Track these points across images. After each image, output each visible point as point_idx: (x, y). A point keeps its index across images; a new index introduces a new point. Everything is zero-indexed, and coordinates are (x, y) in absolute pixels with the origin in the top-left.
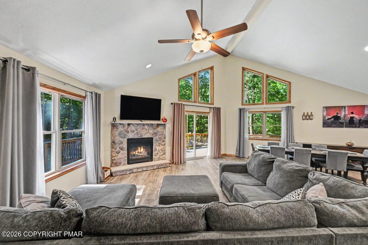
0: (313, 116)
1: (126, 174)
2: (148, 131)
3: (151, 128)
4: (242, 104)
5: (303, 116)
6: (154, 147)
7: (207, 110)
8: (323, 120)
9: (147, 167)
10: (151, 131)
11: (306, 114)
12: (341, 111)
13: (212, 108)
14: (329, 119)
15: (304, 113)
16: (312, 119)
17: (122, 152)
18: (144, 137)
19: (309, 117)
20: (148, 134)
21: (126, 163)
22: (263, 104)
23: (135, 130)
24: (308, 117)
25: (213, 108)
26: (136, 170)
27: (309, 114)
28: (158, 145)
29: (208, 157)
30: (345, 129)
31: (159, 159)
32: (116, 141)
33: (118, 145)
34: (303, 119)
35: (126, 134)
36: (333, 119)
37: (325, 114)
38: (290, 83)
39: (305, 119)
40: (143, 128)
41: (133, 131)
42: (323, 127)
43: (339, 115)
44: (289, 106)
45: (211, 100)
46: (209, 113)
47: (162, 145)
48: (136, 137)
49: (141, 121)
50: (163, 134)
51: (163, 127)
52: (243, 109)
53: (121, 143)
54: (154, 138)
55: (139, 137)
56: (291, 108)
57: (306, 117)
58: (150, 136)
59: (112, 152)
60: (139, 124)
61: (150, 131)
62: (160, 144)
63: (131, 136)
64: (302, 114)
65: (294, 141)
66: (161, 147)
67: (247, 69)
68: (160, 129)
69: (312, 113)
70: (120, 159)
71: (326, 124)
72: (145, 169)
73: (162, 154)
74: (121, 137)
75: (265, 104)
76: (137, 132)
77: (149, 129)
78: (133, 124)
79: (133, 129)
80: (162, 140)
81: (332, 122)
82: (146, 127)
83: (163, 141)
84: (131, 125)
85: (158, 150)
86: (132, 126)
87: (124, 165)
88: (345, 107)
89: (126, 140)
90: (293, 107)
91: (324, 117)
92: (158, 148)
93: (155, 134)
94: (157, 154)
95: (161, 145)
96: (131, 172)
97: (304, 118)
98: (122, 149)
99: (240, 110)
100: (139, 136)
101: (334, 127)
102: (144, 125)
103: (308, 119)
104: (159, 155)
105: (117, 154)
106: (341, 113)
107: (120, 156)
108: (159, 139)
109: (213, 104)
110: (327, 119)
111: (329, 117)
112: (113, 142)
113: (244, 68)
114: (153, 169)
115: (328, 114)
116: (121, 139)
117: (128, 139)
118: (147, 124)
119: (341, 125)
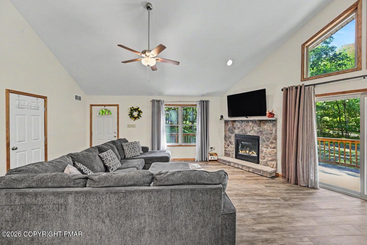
1: (226, 164)
2: (252, 128)
3: (255, 125)
6: (260, 148)
9: (243, 166)
10: (256, 128)
17: (230, 145)
18: (248, 134)
20: (252, 132)
21: (234, 156)
23: (240, 127)
26: (233, 164)
28: (265, 146)
31: (266, 164)
32: (227, 135)
33: (228, 138)
35: (233, 130)
40: (247, 125)
41: (239, 128)
47: (271, 148)
48: (241, 133)
49: (247, 117)
50: (271, 134)
51: (271, 125)
53: (230, 137)
54: (260, 137)
55: (243, 134)
58: (255, 135)
59: (225, 144)
60: (244, 121)
61: (254, 128)
62: (267, 146)
63: (237, 132)
66: (269, 150)
68: (267, 127)
70: (229, 151)
72: (241, 167)
73: (270, 159)
74: (229, 132)
76: (242, 129)
77: (254, 126)
78: (238, 121)
79: (239, 126)
80: (271, 141)
82: (250, 124)
83: (272, 143)
84: (236, 122)
85: (265, 153)
86: (238, 123)
87: (232, 157)
89: (233, 135)
92: (264, 150)
93: (261, 132)
94: (264, 157)
95: (269, 148)
96: (229, 164)
98: (230, 142)
100: (244, 132)
102: (248, 121)
104: (266, 159)
105: (227, 146)
107: (229, 149)
108: (266, 139)
112: (225, 136)
114: (248, 171)
116: (230, 134)
117: (235, 135)
118: (252, 121)
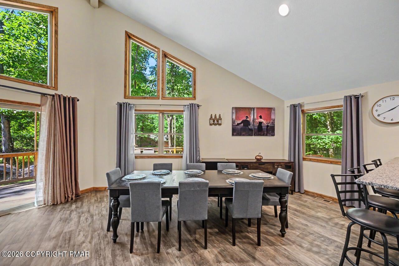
0: (221, 119)
4: (125, 97)
5: (210, 119)
7: (36, 99)
8: (232, 126)
11: (213, 117)
12: (250, 114)
13: (49, 96)
14: (238, 124)
15: (212, 115)
16: (220, 124)
19: (218, 121)
22: (158, 98)
24: (216, 122)
25: (53, 96)
27: (218, 117)
29: (36, 204)
30: (253, 138)
34: (211, 125)
36: (242, 125)
37: (234, 117)
38: (194, 69)
39: (214, 124)
42: (233, 135)
43: (248, 119)
44: (193, 104)
45: (51, 80)
46: (39, 106)
52: (125, 105)
56: (196, 106)
57: (214, 121)
64: (210, 117)
65: (200, 156)
67: (134, 36)
69: (220, 115)
71: (236, 132)
75: (162, 99)
81: (241, 128)
88: (254, 109)
90: (198, 106)
91: (233, 122)
97: (212, 122)
99: (120, 106)
101: (244, 135)
103: (216, 125)
106: (250, 117)
109: (56, 88)
110: (236, 124)
111: (239, 122)
113: (128, 33)
115: (237, 118)
119: (250, 132)
